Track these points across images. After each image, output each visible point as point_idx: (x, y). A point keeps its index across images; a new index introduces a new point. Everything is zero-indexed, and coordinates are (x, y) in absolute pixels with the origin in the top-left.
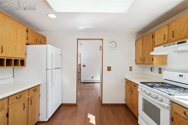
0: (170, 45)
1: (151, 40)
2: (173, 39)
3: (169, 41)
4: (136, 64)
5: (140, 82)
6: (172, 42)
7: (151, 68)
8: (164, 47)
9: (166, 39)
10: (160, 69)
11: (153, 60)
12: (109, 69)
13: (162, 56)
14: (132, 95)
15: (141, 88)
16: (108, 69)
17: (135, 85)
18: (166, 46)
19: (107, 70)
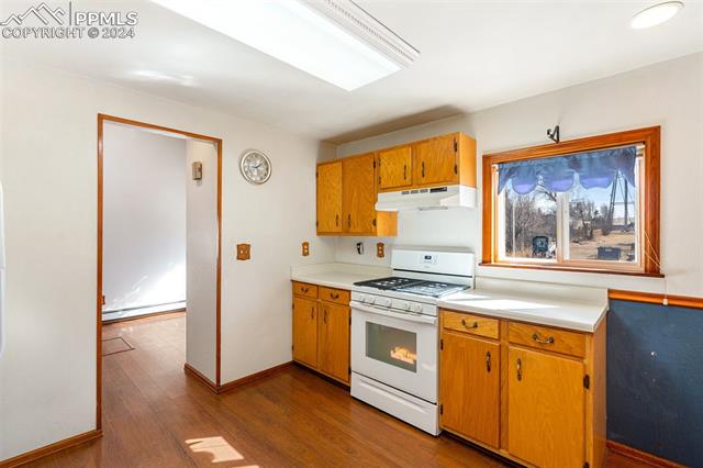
0: (417, 192)
1: (369, 172)
2: (423, 180)
3: (415, 182)
4: (319, 233)
5: (355, 284)
6: (419, 185)
7: (359, 244)
8: (403, 193)
9: (408, 177)
10: (380, 245)
11: (375, 223)
12: (244, 252)
13: (390, 213)
14: (324, 326)
15: (359, 296)
16: (239, 253)
17: (335, 293)
18: (407, 193)
19: (238, 258)
